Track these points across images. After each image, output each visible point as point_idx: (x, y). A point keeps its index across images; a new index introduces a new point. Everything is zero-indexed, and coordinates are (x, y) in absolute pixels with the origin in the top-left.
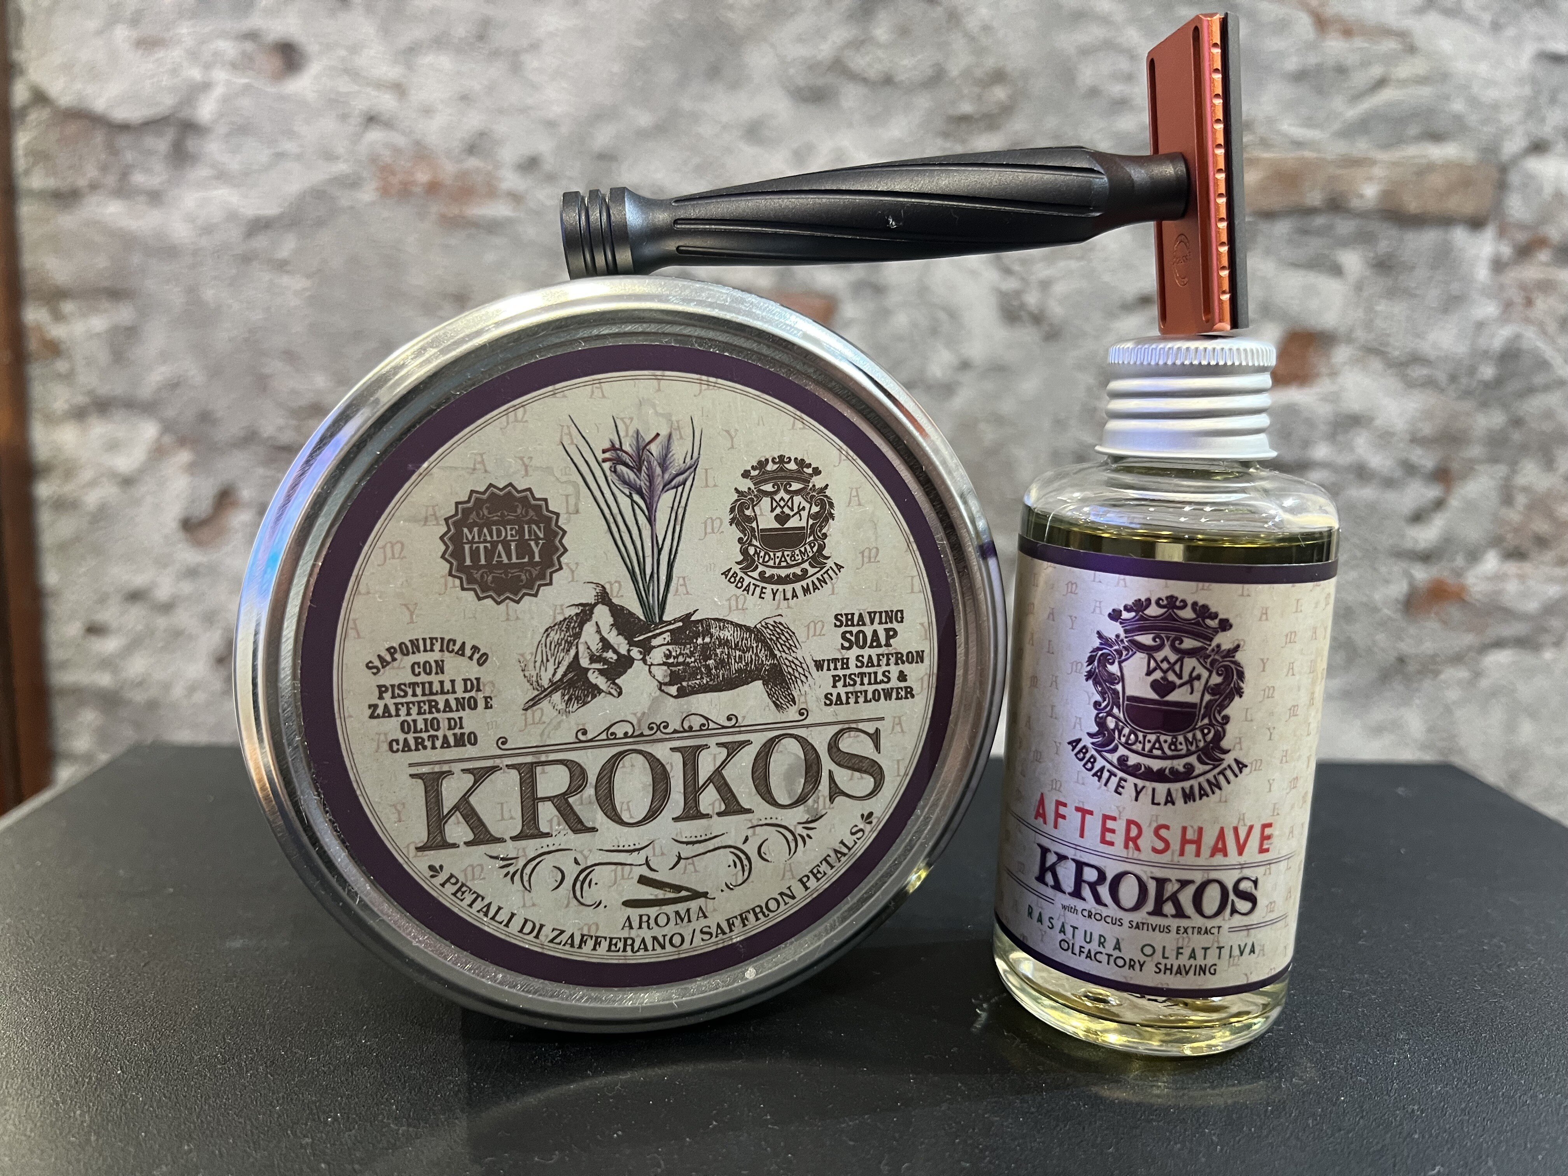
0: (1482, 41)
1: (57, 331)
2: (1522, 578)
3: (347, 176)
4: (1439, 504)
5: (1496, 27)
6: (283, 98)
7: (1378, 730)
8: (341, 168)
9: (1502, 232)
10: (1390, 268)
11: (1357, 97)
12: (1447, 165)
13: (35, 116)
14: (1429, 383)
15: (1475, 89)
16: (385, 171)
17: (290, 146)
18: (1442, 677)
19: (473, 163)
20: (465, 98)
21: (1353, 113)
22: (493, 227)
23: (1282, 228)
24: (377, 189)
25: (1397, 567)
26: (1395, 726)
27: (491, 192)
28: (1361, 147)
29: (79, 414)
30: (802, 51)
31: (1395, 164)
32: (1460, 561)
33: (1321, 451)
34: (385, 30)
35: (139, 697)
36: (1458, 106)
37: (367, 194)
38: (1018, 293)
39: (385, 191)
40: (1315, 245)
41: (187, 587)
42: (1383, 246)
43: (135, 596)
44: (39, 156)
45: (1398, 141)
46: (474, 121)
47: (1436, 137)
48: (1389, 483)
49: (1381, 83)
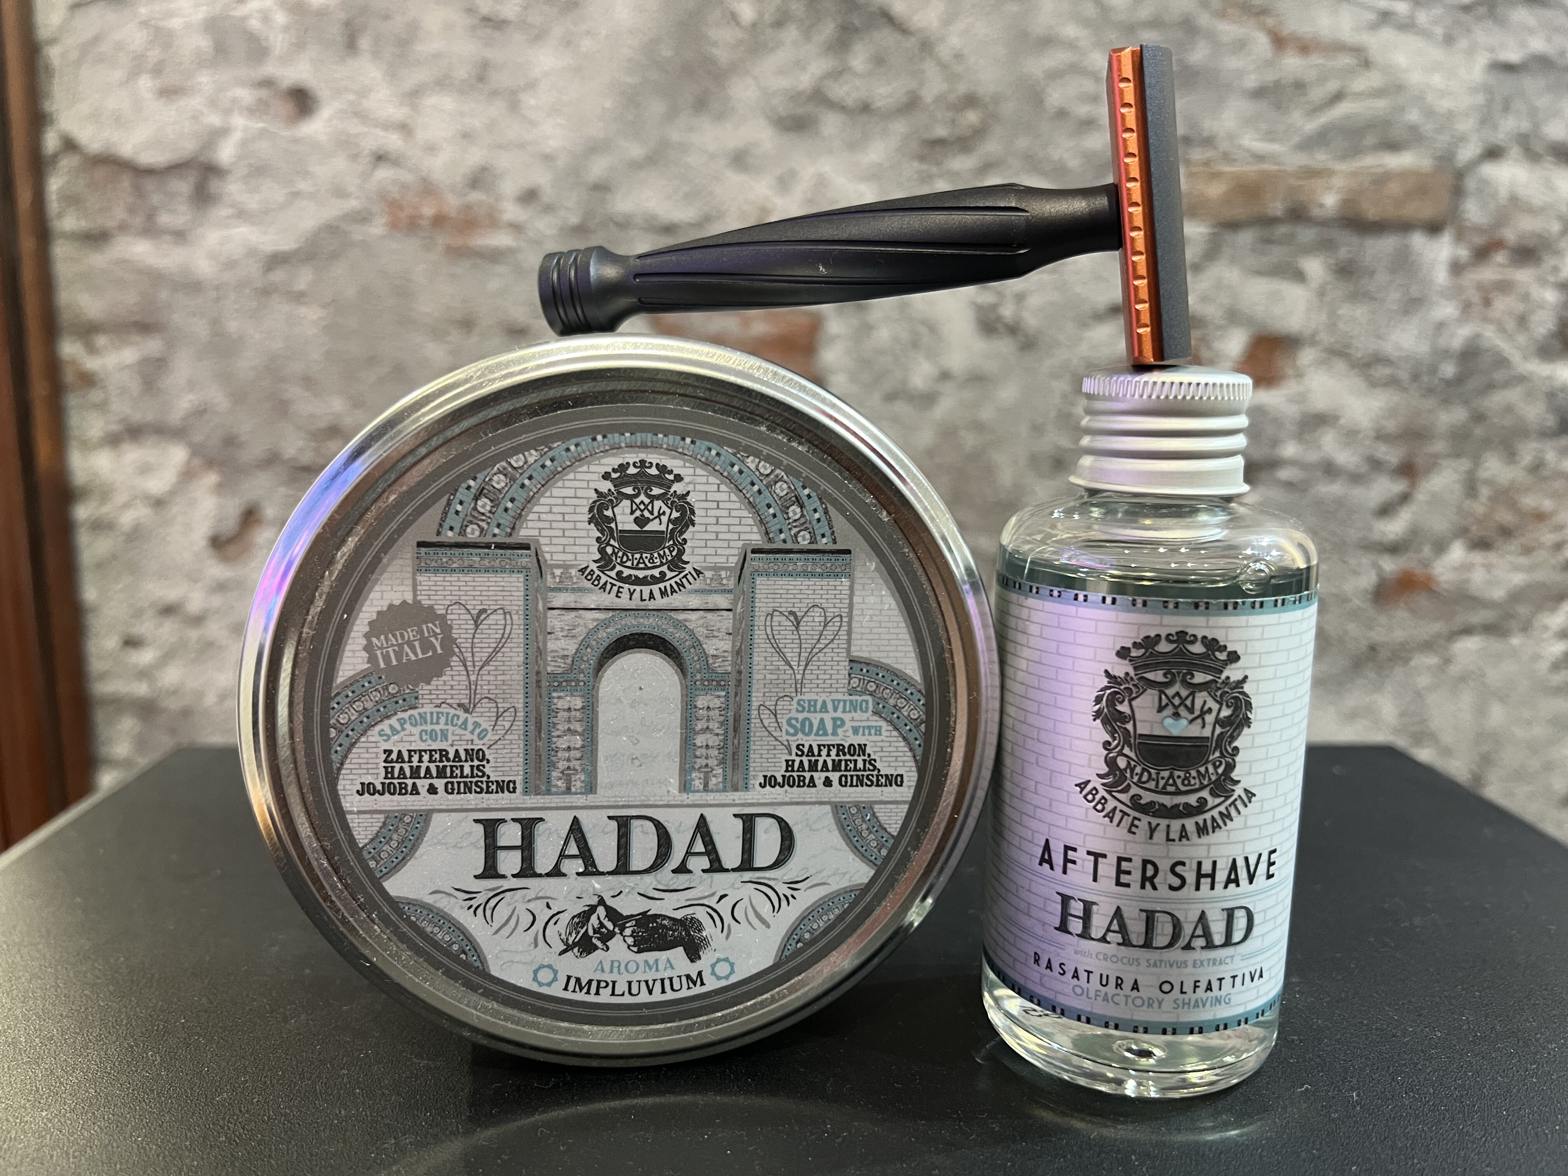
0: (1436, 53)
1: (92, 364)
2: (1488, 567)
3: (359, 212)
4: (1405, 498)
5: (1449, 40)
6: (296, 141)
7: (1352, 716)
8: (353, 204)
9: (1460, 236)
10: (1351, 273)
11: (1316, 110)
12: (1403, 174)
13: (68, 162)
14: (1393, 382)
15: (1430, 98)
16: (393, 206)
17: (303, 185)
18: (1413, 663)
19: (476, 196)
20: (467, 136)
21: (1311, 126)
22: (495, 256)
23: (1246, 238)
24: (386, 224)
25: (1366, 560)
26: (1369, 712)
27: (493, 221)
28: (1321, 158)
29: (113, 441)
30: (783, 83)
31: (1354, 174)
32: (1427, 551)
33: (1290, 450)
34: (392, 74)
35: (173, 704)
36: (1413, 116)
37: (377, 229)
38: (994, 307)
39: (394, 225)
40: (1277, 253)
41: (217, 601)
42: (1343, 253)
43: (169, 610)
44: (71, 200)
45: (1354, 151)
46: (475, 157)
47: (1393, 146)
48: (1356, 478)
49: (1337, 97)
